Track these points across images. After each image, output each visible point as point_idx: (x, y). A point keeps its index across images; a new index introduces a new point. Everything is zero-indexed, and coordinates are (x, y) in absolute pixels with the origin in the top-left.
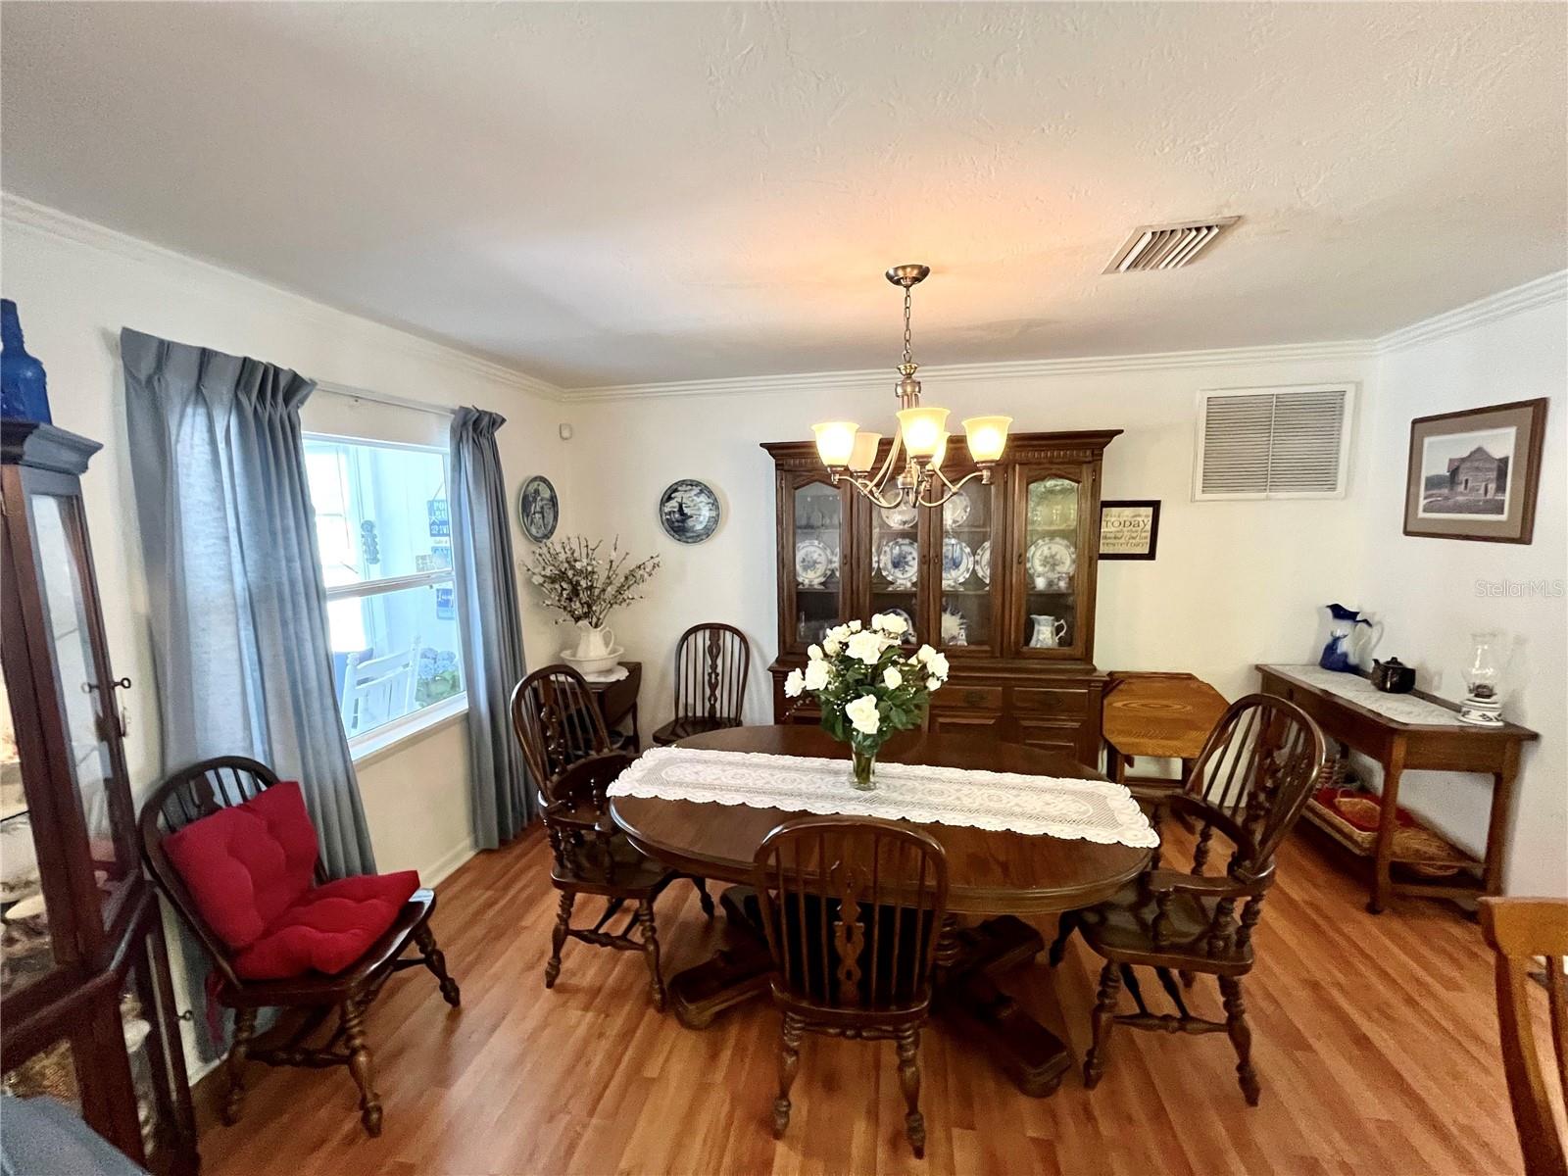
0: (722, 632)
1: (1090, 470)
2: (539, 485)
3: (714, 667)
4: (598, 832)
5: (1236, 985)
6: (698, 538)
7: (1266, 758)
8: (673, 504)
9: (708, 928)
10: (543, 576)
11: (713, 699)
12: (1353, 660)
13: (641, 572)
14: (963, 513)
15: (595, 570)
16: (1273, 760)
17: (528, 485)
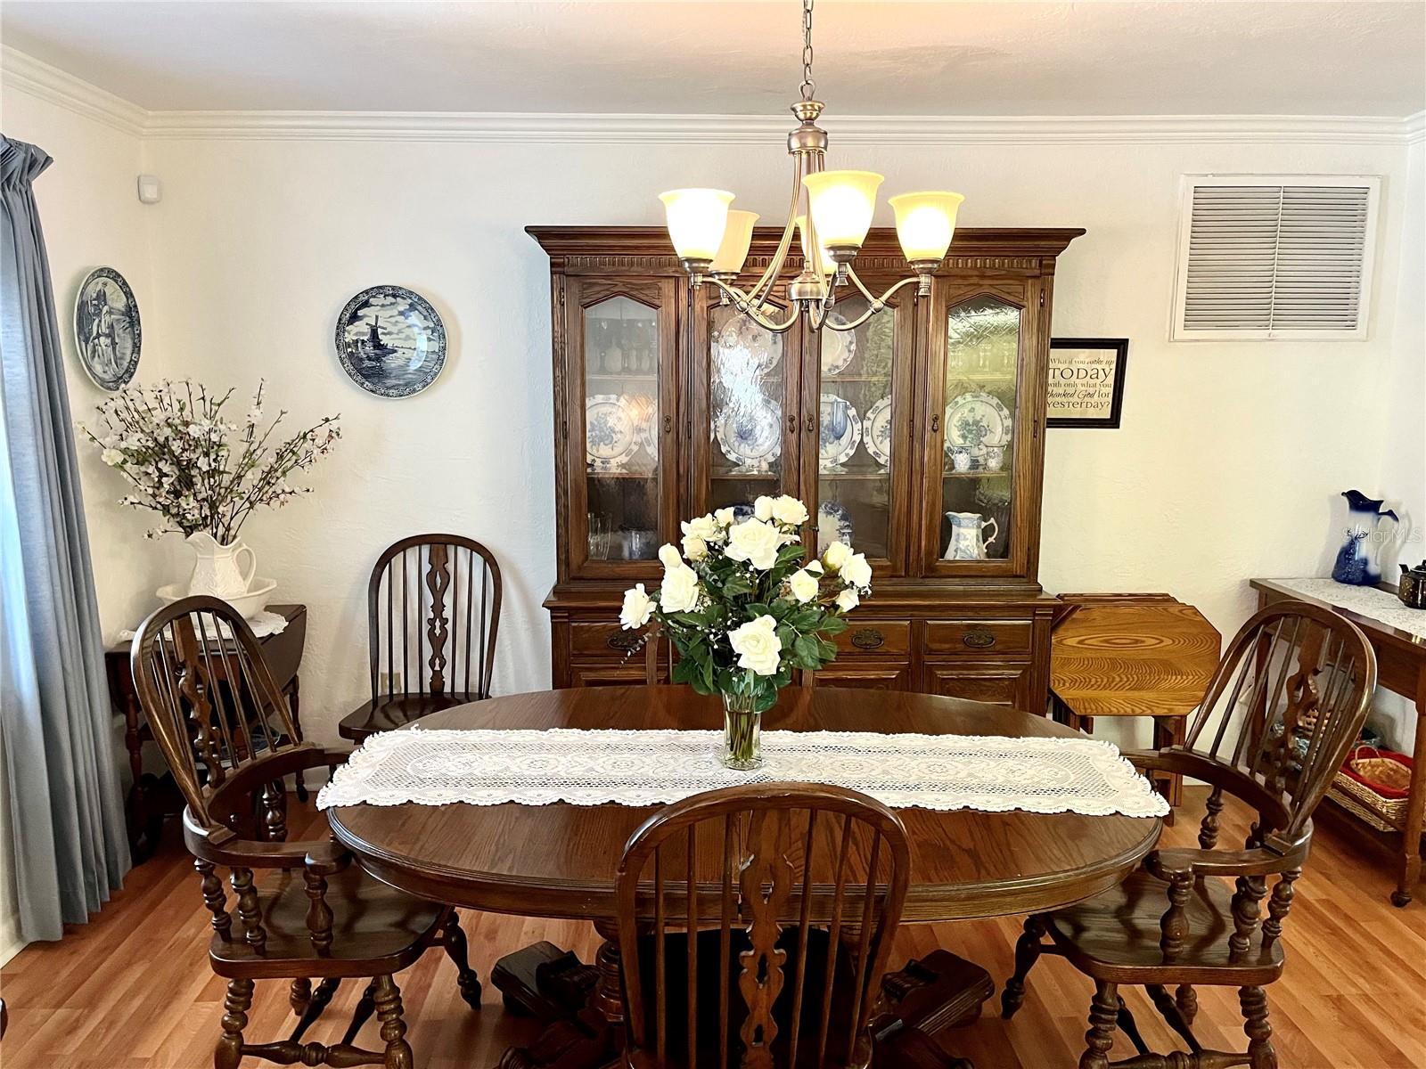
0: (451, 549)
1: (1038, 288)
2: (105, 284)
3: (438, 607)
4: (311, 866)
5: (1261, 998)
6: (407, 388)
7: (1298, 689)
8: (360, 330)
9: (471, 1027)
10: (125, 451)
11: (437, 661)
12: (1373, 569)
13: (308, 445)
14: (846, 354)
15: (224, 440)
16: (1307, 690)
17: (87, 284)
